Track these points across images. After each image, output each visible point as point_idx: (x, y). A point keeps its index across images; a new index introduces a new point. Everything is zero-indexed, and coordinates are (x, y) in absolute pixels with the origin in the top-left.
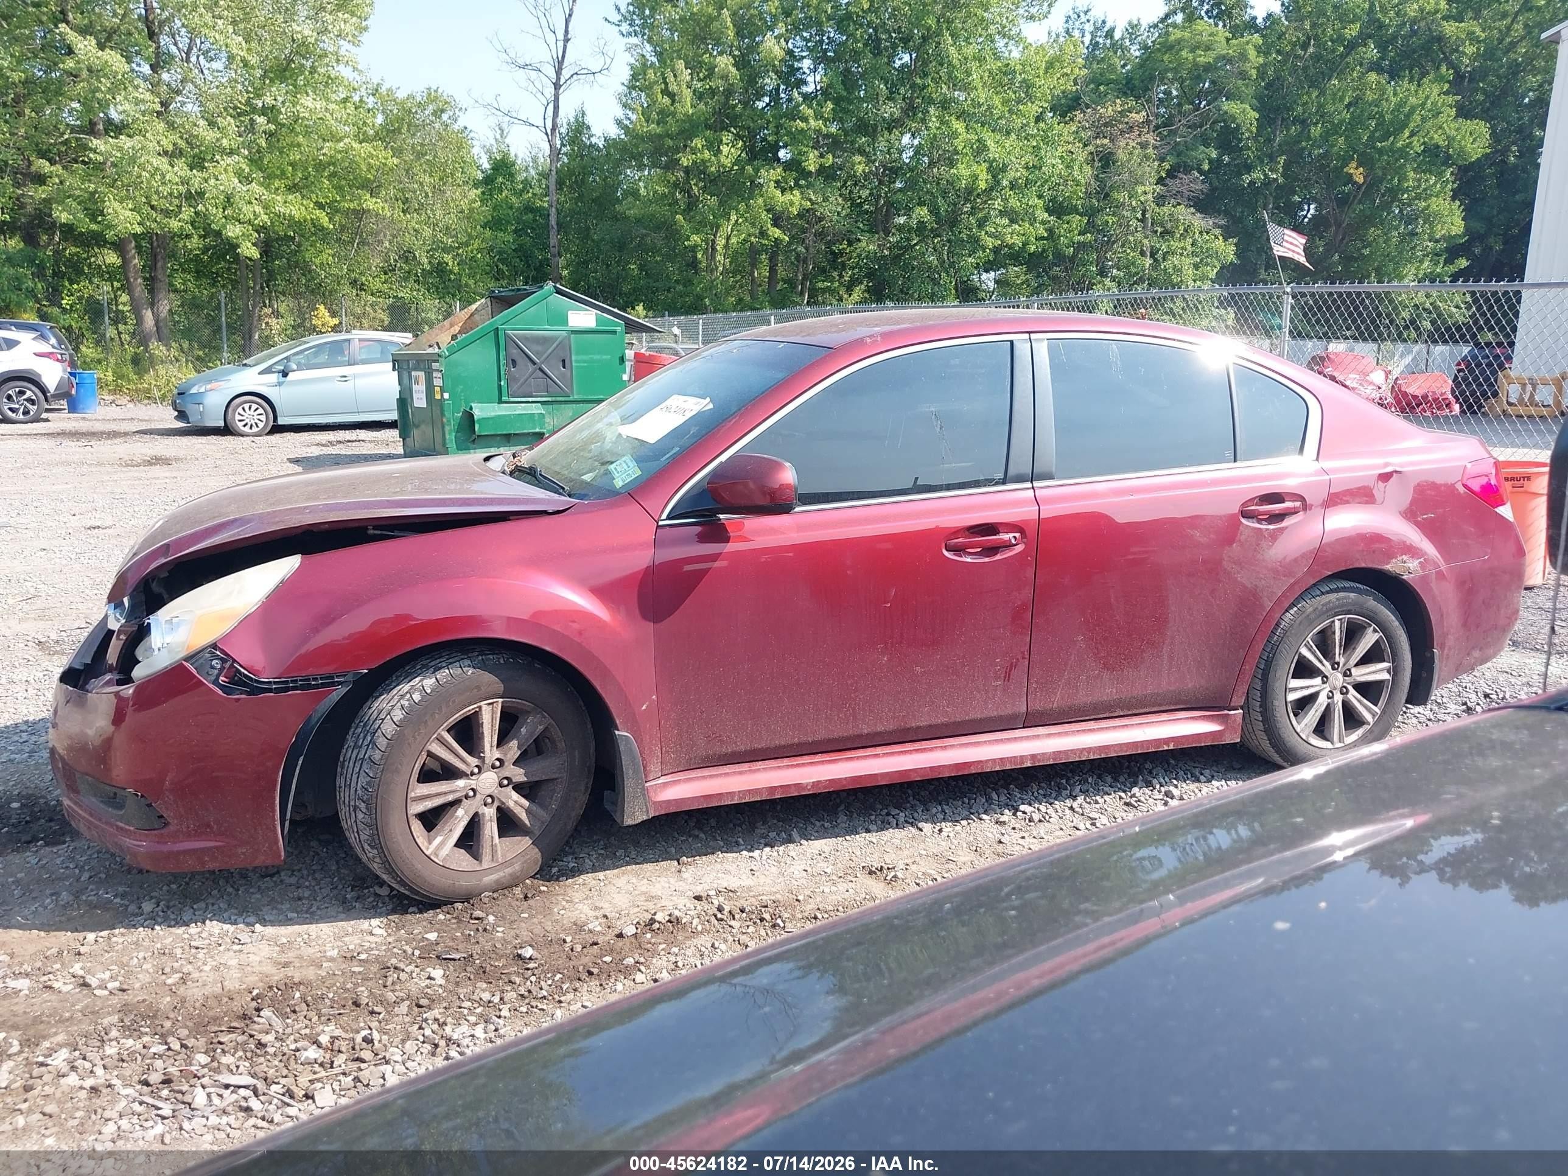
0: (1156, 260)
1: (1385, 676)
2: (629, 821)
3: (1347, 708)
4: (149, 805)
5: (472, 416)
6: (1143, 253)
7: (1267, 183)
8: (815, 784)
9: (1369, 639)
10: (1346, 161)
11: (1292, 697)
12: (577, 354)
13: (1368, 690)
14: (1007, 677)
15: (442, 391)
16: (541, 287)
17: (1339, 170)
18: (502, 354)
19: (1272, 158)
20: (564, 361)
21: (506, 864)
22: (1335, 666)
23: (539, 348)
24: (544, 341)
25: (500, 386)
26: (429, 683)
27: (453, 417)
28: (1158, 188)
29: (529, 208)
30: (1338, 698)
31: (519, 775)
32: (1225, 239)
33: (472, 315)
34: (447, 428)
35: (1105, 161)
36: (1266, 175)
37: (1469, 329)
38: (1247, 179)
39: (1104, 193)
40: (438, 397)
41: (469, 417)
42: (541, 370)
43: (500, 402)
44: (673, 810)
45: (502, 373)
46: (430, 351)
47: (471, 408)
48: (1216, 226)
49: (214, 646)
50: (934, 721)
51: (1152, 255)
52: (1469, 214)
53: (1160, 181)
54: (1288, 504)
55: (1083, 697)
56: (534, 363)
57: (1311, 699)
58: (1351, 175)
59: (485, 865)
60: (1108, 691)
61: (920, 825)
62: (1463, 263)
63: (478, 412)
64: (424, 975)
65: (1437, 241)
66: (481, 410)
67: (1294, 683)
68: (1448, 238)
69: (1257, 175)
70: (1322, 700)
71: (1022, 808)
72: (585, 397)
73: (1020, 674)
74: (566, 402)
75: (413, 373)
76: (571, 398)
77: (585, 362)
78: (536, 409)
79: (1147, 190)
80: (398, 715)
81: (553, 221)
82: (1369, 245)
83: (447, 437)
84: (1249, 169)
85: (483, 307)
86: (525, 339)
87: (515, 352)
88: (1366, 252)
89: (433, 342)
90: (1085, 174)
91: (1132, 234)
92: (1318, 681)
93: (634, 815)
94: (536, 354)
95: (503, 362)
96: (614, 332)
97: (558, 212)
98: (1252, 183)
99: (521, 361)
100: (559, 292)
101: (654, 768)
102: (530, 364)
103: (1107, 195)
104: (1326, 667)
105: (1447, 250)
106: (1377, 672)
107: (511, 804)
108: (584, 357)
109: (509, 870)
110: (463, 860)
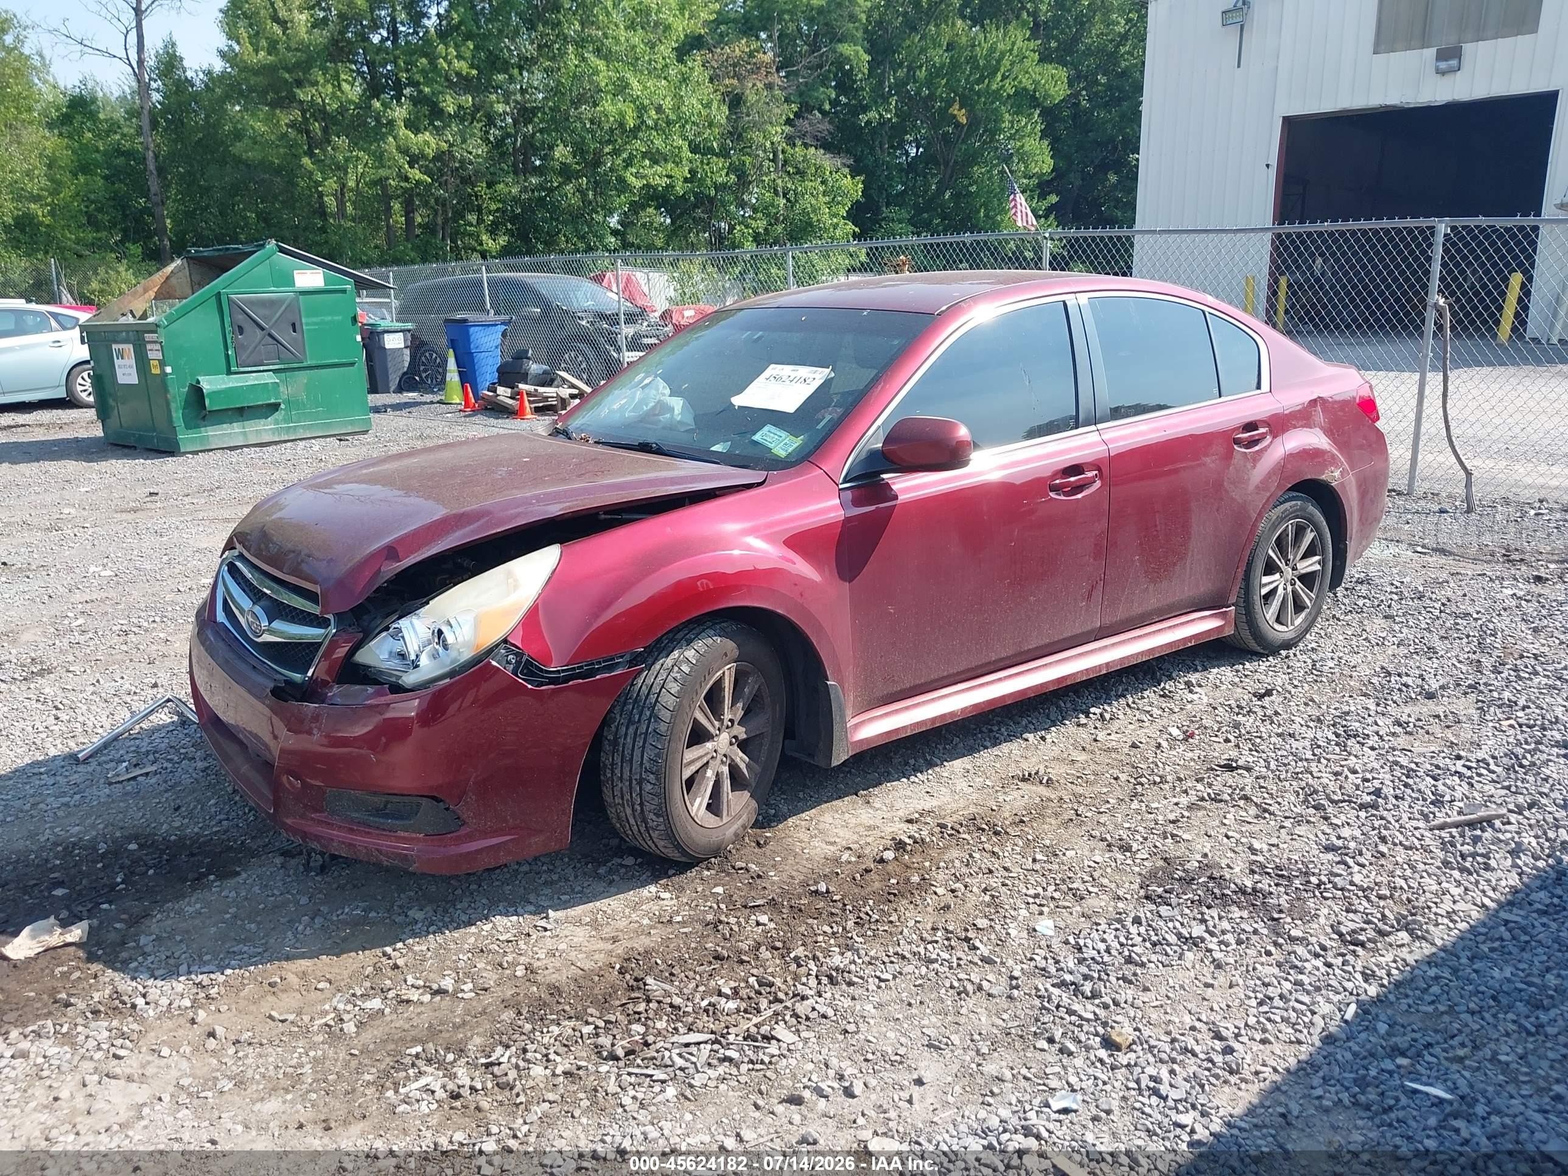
0: (788, 200)
1: (1318, 567)
2: (835, 762)
3: (1296, 595)
4: (447, 809)
5: (200, 390)
6: (776, 193)
7: (883, 123)
8: (963, 710)
9: (1309, 536)
10: (949, 103)
11: (1264, 591)
12: (308, 316)
13: (1307, 579)
14: (1090, 595)
15: (162, 364)
16: (263, 246)
17: (943, 111)
18: (227, 320)
19: (886, 99)
20: (294, 325)
21: (738, 816)
22: (1287, 562)
23: (267, 312)
24: (272, 304)
25: (227, 356)
26: (690, 654)
27: (178, 393)
28: (787, 129)
29: (119, 152)
30: (1290, 588)
31: (741, 732)
32: (853, 177)
33: (168, 278)
34: (173, 406)
35: (735, 102)
36: (881, 115)
37: (1063, 258)
38: (863, 118)
39: (736, 134)
40: (156, 371)
41: (197, 392)
42: (270, 335)
43: (229, 372)
44: (865, 748)
45: (229, 341)
46: (123, 320)
47: (198, 382)
48: (844, 165)
49: (505, 641)
50: (1041, 643)
51: (785, 195)
52: (1056, 153)
53: (789, 122)
54: (1262, 430)
55: (1137, 610)
56: (263, 329)
57: (1273, 592)
58: (955, 116)
59: (725, 819)
60: (1153, 602)
61: (1025, 736)
62: (1053, 199)
63: (208, 384)
64: (752, 922)
65: (1030, 178)
66: (210, 383)
67: (1265, 579)
68: (1040, 176)
69: (873, 115)
70: (1280, 591)
71: (1093, 710)
72: (320, 362)
73: (1098, 594)
74: (299, 369)
75: (114, 346)
76: (305, 364)
77: (315, 324)
78: (269, 378)
79: (777, 132)
80: (674, 688)
81: (151, 166)
82: (975, 182)
83: (174, 415)
84: (865, 109)
85: (179, 269)
86: (251, 303)
87: (240, 318)
88: (973, 189)
89: (126, 310)
90: (721, 114)
91: (767, 174)
92: (1277, 576)
93: (839, 757)
94: (264, 318)
95: (228, 329)
96: (344, 291)
97: (156, 156)
98: (869, 122)
99: (248, 326)
100: (282, 250)
101: (849, 712)
102: (258, 331)
103: (740, 136)
104: (1282, 565)
105: (1039, 185)
106: (1311, 565)
107: (738, 760)
108: (314, 320)
109: (740, 822)
110: (711, 820)
